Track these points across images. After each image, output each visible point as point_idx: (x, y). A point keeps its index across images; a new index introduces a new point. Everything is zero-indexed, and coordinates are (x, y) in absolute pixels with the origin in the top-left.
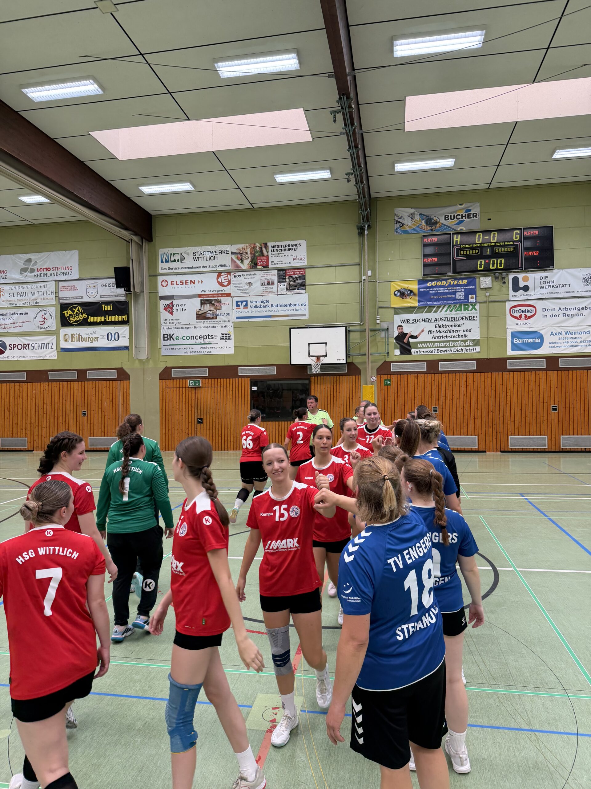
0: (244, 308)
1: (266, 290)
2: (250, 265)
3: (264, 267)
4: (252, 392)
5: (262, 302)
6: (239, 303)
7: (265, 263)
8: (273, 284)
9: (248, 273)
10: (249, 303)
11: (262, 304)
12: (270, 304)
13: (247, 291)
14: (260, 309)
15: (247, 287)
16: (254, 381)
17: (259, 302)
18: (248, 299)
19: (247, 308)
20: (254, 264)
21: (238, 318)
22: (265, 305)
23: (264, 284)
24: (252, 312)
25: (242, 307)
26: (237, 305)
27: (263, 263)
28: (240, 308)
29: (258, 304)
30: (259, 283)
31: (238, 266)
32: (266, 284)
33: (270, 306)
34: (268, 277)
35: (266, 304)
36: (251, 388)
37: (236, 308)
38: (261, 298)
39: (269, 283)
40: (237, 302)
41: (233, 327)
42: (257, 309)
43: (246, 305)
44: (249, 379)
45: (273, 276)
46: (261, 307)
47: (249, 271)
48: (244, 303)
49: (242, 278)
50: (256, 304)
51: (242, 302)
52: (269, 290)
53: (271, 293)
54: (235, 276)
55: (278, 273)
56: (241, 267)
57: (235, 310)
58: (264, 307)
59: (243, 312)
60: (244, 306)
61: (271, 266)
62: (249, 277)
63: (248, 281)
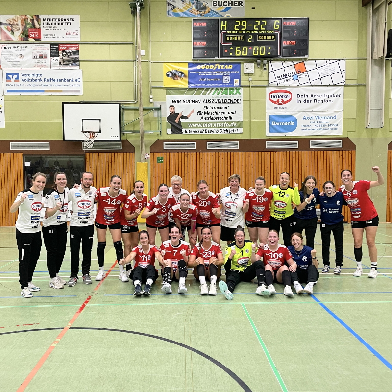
0: (15, 81)
1: (38, 64)
2: (21, 37)
3: (36, 39)
4: (24, 167)
5: (35, 75)
6: (9, 76)
7: (37, 36)
8: (45, 57)
9: (19, 45)
10: (20, 76)
11: (35, 78)
12: (43, 78)
13: (18, 63)
14: (32, 83)
15: (18, 59)
16: (27, 156)
17: (32, 75)
18: (20, 72)
19: (19, 81)
20: (26, 36)
21: (8, 91)
22: (37, 79)
23: (36, 57)
24: (24, 85)
25: (13, 80)
26: (8, 78)
27: (35, 35)
28: (11, 81)
29: (30, 78)
30: (31, 56)
31: (8, 38)
32: (38, 57)
33: (43, 80)
34: (42, 51)
35: (39, 78)
36: (24, 164)
37: (7, 81)
38: (33, 72)
39: (41, 57)
40: (8, 74)
41: (3, 100)
42: (29, 83)
43: (18, 78)
44: (21, 154)
45: (46, 50)
46: (33, 80)
47: (20, 43)
48: (15, 76)
49: (12, 50)
50: (28, 77)
51: (13, 75)
52: (41, 64)
53: (44, 67)
54: (5, 48)
55: (51, 47)
56: (11, 39)
57: (6, 83)
58: (37, 81)
59: (14, 85)
60: (15, 79)
61: (43, 39)
62: (20, 49)
63: (19, 53)
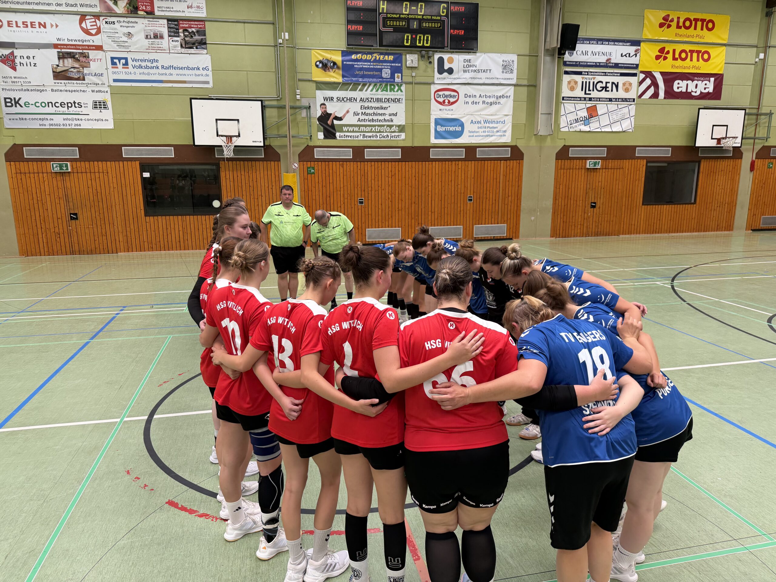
0: (123, 68)
1: (153, 46)
2: (128, 8)
3: (148, 13)
4: (144, 180)
5: (149, 61)
6: (115, 60)
7: (149, 8)
8: (162, 37)
9: (125, 19)
10: (130, 61)
11: (149, 64)
12: (159, 64)
13: (126, 44)
14: (146, 71)
15: (125, 39)
16: (145, 165)
17: (145, 61)
18: (129, 56)
19: (128, 68)
20: (134, 7)
21: (115, 81)
22: (153, 65)
23: (149, 37)
24: (135, 73)
25: (120, 66)
26: (113, 63)
27: (146, 8)
28: (117, 68)
29: (143, 64)
30: (143, 36)
31: (109, 9)
32: (152, 37)
33: (160, 68)
34: (155, 28)
35: (155, 64)
36: (142, 175)
37: (112, 67)
38: (147, 56)
39: (156, 37)
40: (112, 59)
41: (109, 92)
42: (141, 71)
43: (126, 64)
44: (138, 163)
45: (162, 27)
46: (147, 67)
47: (127, 17)
48: (123, 61)
49: (117, 25)
50: (140, 63)
51: (120, 59)
52: (157, 46)
53: (160, 50)
54: (106, 22)
55: (168, 24)
56: (114, 10)
57: (111, 70)
58: (152, 68)
59: (121, 73)
60: (123, 65)
61: (157, 13)
62: (127, 25)
63: (126, 30)
